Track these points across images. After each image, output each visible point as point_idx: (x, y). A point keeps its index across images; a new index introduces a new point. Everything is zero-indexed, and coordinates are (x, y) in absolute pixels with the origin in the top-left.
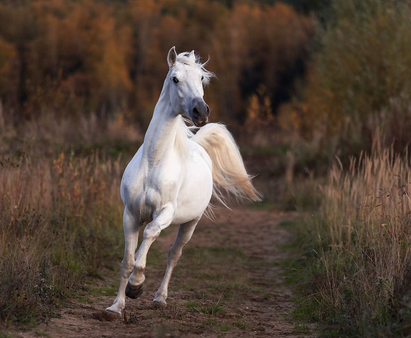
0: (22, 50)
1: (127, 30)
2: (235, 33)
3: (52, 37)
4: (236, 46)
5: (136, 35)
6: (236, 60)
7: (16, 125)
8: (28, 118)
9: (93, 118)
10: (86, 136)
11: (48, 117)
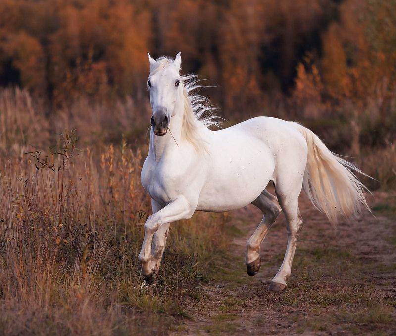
0: (45, 43)
1: (145, 16)
2: (250, 11)
3: (73, 28)
4: (252, 23)
5: (155, 20)
6: (253, 37)
7: (47, 116)
8: (60, 107)
9: (130, 102)
10: (125, 122)
11: (82, 104)
